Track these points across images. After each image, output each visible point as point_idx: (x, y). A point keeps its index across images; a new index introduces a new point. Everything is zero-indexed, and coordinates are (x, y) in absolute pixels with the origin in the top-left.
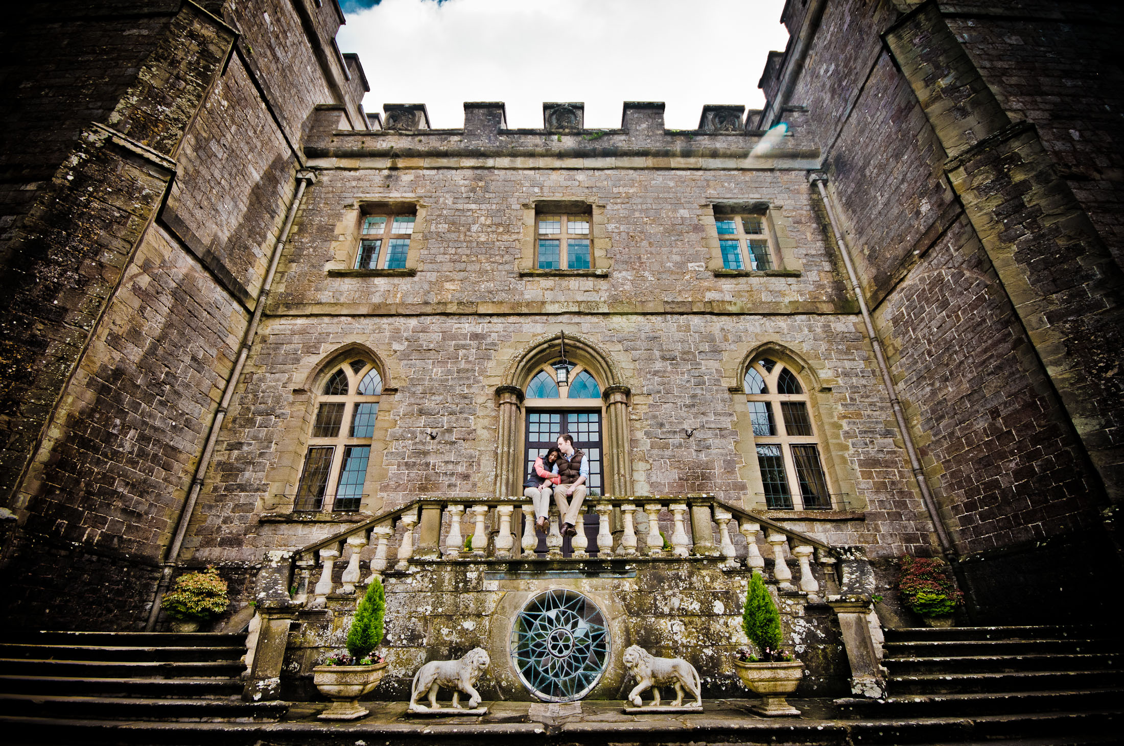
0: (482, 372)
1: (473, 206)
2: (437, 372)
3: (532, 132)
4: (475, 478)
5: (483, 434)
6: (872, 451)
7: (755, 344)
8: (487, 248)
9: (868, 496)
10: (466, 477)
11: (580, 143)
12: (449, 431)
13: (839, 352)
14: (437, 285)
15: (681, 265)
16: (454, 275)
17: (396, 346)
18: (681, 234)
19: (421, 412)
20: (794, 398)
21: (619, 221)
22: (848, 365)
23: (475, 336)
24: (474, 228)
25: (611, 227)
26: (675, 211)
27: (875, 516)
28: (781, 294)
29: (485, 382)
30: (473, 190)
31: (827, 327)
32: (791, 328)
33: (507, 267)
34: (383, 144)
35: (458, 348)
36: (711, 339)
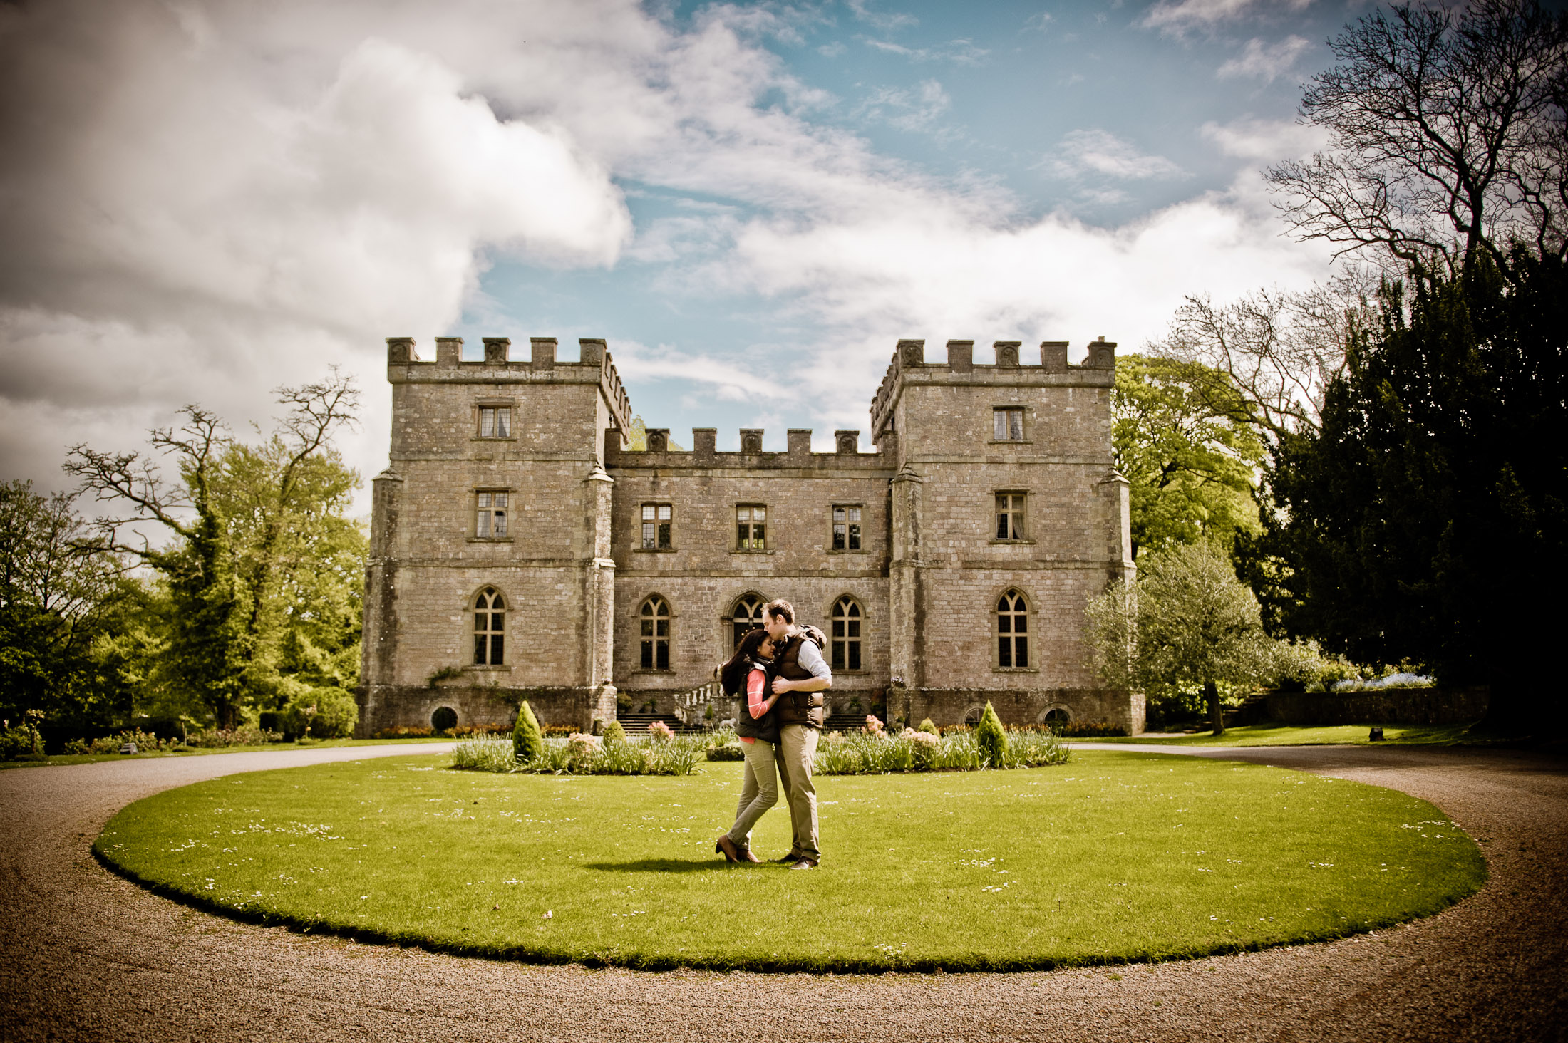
0: (715, 607)
1: (703, 505)
2: (694, 607)
3: (733, 454)
4: (715, 657)
5: (717, 637)
6: (880, 646)
7: (840, 593)
8: (711, 535)
9: (873, 665)
10: (711, 656)
11: (761, 462)
12: (702, 636)
13: (878, 598)
14: (689, 558)
15: (811, 546)
16: (697, 552)
17: (673, 594)
18: (813, 526)
19: (690, 627)
20: (856, 619)
21: (781, 517)
22: (880, 604)
23: (710, 589)
24: (705, 521)
25: (777, 520)
26: (811, 509)
27: (874, 673)
28: (858, 565)
29: (716, 612)
30: (702, 493)
31: (876, 584)
32: (859, 585)
33: (723, 548)
34: (649, 462)
35: (702, 594)
36: (819, 590)
